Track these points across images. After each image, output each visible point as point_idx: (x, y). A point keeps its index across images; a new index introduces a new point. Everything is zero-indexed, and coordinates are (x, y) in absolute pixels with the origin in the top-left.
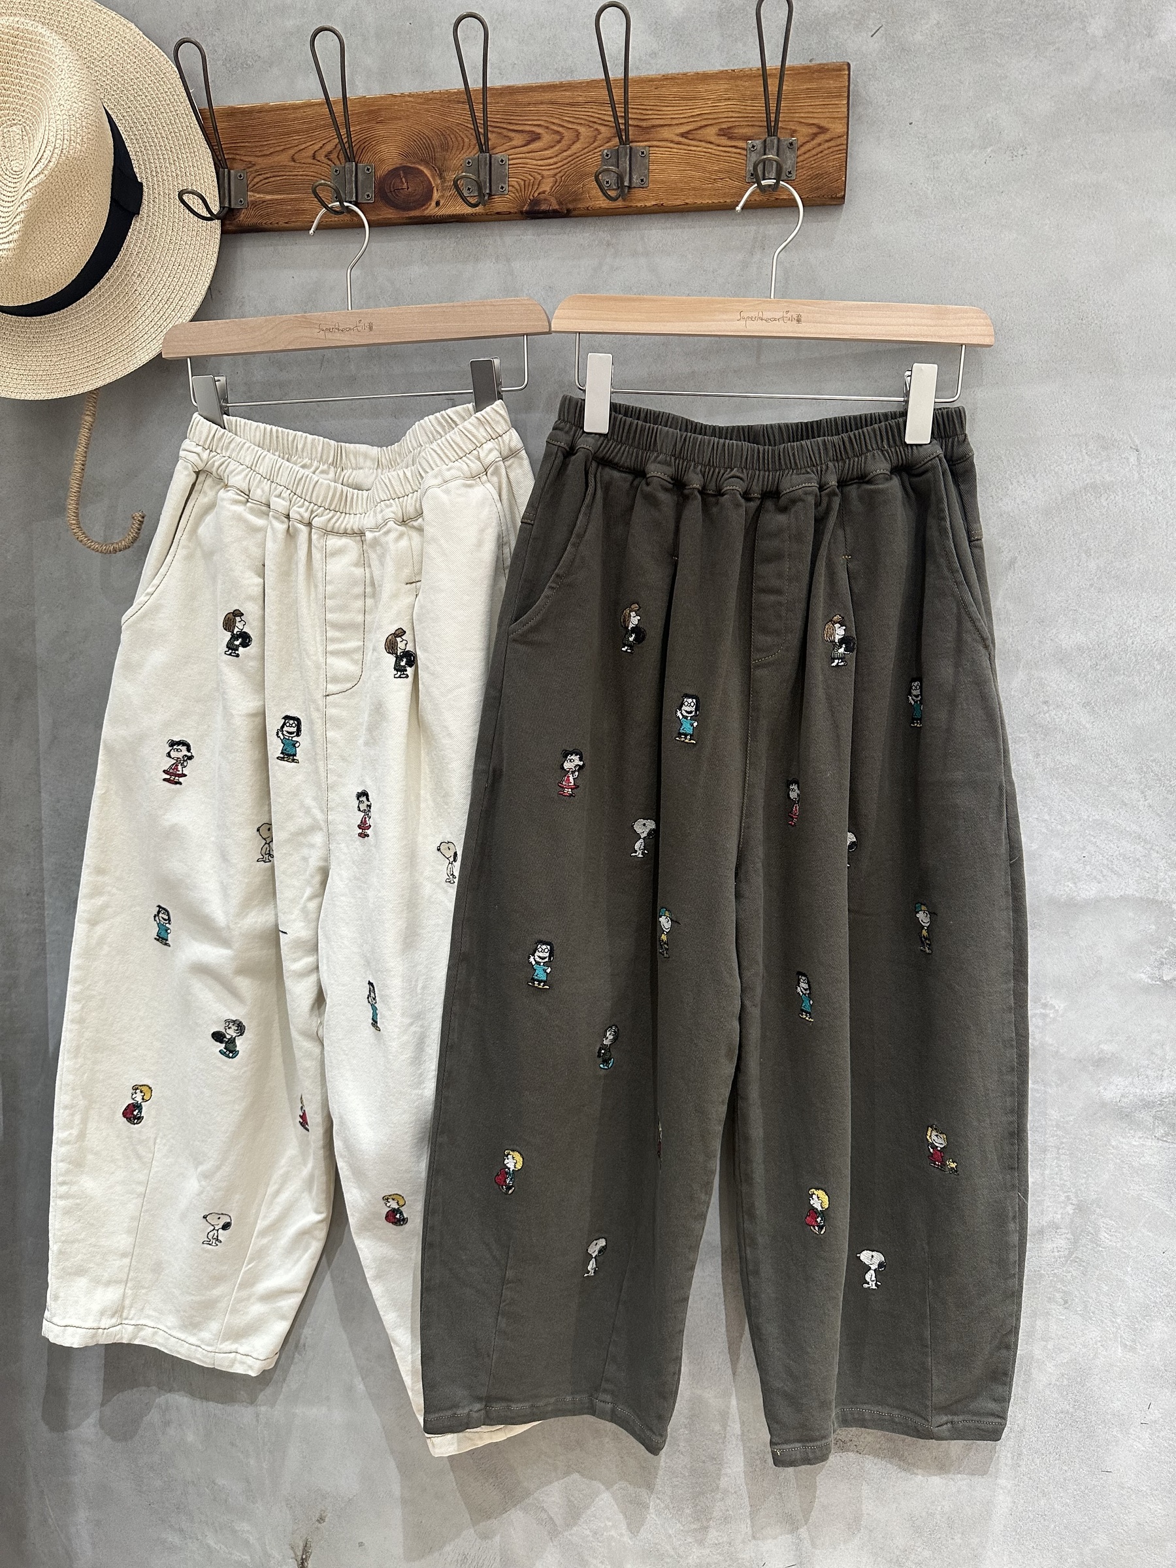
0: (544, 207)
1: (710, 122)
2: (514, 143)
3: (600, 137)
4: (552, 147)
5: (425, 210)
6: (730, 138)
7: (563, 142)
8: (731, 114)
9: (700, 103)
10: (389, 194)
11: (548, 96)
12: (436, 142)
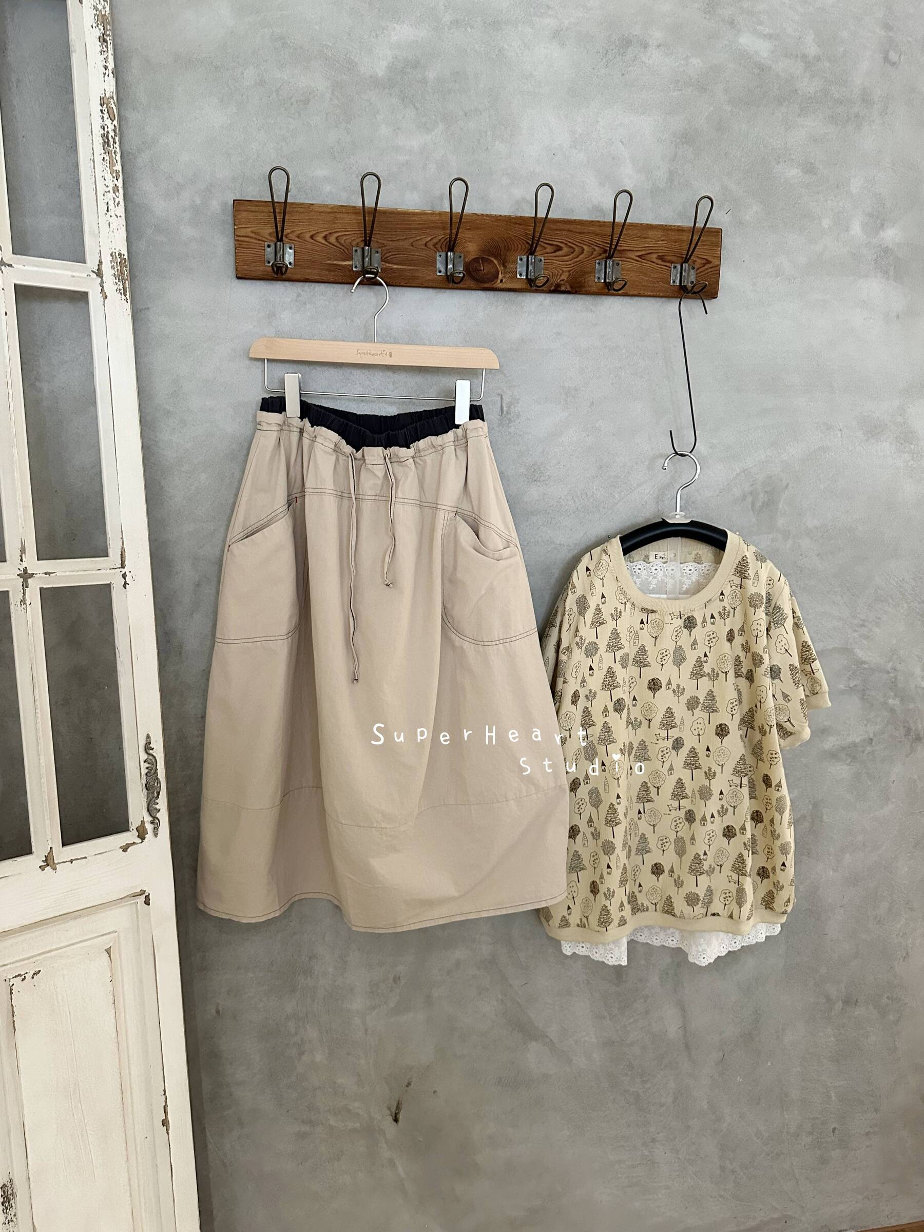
0: (563, 288)
1: (653, 251)
2: (548, 250)
3: (595, 252)
4: (569, 255)
5: (494, 283)
6: (663, 261)
7: (575, 253)
8: (663, 248)
9: (649, 241)
10: (472, 273)
11: (567, 227)
12: (502, 245)
